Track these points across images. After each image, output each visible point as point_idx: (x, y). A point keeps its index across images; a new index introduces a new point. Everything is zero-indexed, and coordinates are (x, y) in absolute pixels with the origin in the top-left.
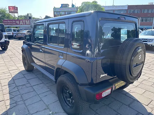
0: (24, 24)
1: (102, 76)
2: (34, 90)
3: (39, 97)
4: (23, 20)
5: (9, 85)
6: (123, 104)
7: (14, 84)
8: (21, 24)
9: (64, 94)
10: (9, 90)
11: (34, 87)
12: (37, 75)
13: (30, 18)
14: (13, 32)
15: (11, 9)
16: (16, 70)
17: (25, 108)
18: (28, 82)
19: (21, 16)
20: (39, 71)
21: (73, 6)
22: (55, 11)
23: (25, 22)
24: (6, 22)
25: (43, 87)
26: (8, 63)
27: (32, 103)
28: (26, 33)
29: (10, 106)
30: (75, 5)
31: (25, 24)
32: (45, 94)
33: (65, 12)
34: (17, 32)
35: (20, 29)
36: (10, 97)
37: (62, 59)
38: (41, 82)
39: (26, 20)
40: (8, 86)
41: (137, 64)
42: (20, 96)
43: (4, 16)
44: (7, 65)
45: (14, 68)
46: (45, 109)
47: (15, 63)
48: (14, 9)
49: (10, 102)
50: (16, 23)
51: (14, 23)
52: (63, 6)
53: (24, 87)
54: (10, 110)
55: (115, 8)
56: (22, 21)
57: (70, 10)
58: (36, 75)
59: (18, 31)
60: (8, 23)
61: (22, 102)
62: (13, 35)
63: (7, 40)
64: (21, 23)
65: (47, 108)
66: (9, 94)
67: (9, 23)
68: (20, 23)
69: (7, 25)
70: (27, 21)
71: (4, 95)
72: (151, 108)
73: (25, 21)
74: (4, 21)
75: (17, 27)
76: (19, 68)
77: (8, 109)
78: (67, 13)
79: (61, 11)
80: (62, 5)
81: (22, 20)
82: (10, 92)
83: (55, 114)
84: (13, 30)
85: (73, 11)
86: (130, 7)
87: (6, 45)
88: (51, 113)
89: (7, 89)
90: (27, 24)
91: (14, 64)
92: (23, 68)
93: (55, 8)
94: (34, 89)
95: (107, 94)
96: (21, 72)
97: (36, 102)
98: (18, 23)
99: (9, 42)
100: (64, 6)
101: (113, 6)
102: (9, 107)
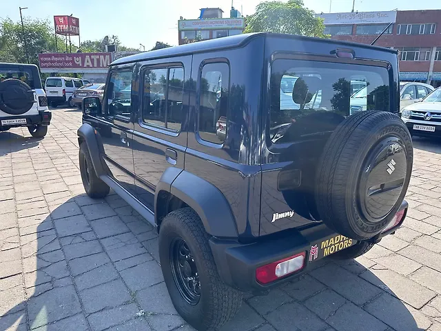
0: (95, 65)
1: (276, 217)
2: (104, 250)
3: (114, 269)
4: (94, 54)
5: (40, 232)
6: (347, 301)
7: (53, 232)
8: (88, 66)
9: (179, 264)
10: (38, 247)
11: (104, 242)
12: (116, 210)
13: (112, 48)
14: (64, 87)
15: (60, 24)
16: (64, 194)
17: (73, 297)
18: (89, 226)
19: (89, 44)
20: (120, 198)
21: (234, 13)
22: (181, 28)
23: (98, 60)
24: (46, 59)
25: (128, 243)
26: (43, 174)
27: (92, 285)
28: (98, 91)
29: (36, 290)
30: (239, 10)
31: (98, 66)
32: (131, 262)
33: (211, 31)
34: (76, 89)
35: (83, 80)
36: (37, 266)
37: (174, 166)
38: (125, 229)
39: (101, 54)
40: (35, 236)
41: (382, 186)
42: (65, 264)
43: (42, 43)
44: (40, 179)
45: (56, 187)
46: (127, 303)
47: (63, 175)
48: (70, 24)
49: (37, 280)
50: (73, 61)
51: (69, 62)
52: (206, 13)
53: (79, 239)
54: (34, 299)
55: (357, 19)
56: (90, 57)
57: (225, 26)
58: (114, 209)
59: (79, 85)
60: (52, 62)
61: (67, 281)
62: (64, 96)
63: (46, 109)
64: (88, 62)
65: (133, 299)
66: (35, 257)
67: (54, 62)
68: (83, 62)
69: (49, 67)
70: (102, 57)
71: (24, 261)
72: (431, 318)
73: (98, 57)
74: (41, 56)
75: (75, 75)
76: (71, 188)
77: (29, 296)
78: (218, 33)
79: (199, 30)
80: (202, 10)
81: (90, 55)
82: (40, 252)
83: (152, 318)
84: (64, 83)
85: (235, 29)
86: (403, 16)
87: (44, 123)
88: (140, 314)
89: (31, 244)
90: (103, 67)
91: (58, 176)
92: (80, 189)
93: (182, 21)
94: (103, 248)
95: (291, 269)
96: (74, 200)
97: (104, 282)
98: (80, 63)
99: (49, 115)
100: (209, 14)
101: (353, 14)
102: (31, 292)
